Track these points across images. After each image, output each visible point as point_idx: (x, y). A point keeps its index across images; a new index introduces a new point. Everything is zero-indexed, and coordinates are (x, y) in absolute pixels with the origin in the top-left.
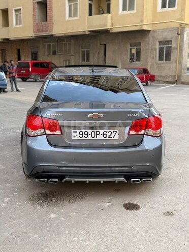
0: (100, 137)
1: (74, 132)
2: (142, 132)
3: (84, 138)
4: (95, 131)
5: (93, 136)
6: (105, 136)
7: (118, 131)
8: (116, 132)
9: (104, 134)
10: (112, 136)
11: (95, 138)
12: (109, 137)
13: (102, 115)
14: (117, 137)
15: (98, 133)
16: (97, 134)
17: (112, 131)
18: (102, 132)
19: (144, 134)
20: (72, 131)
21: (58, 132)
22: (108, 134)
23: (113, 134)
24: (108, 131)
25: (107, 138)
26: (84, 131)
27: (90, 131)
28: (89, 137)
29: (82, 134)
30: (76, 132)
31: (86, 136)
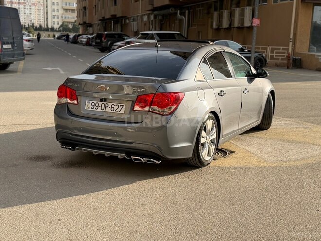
0: (108, 110)
1: (88, 102)
2: (147, 108)
3: (94, 109)
4: (105, 103)
5: (102, 108)
6: (113, 109)
7: (124, 105)
8: (123, 106)
9: (112, 107)
10: (118, 110)
11: (104, 110)
12: (115, 111)
14: (122, 112)
15: (107, 105)
16: (106, 107)
17: (119, 105)
18: (110, 104)
19: (149, 111)
20: (87, 101)
21: (75, 102)
22: (116, 107)
23: (120, 108)
24: (115, 104)
25: (114, 112)
26: (95, 102)
27: (100, 103)
28: (99, 109)
29: (94, 106)
30: (89, 103)
31: (97, 108)
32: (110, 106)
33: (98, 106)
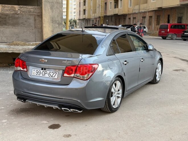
0: (47, 76)
2: (72, 75)
3: (38, 75)
4: (45, 71)
5: (43, 75)
7: (57, 73)
8: (56, 73)
9: (49, 74)
11: (44, 76)
12: (52, 76)
13: (47, 60)
14: (56, 77)
15: (46, 73)
16: (45, 74)
17: (54, 72)
18: (48, 72)
19: (74, 77)
20: (33, 69)
21: (25, 70)
22: (52, 74)
23: (55, 74)
24: (51, 72)
25: (50, 77)
26: (39, 70)
27: (42, 71)
28: (41, 75)
29: (38, 73)
30: (35, 70)
31: (39, 74)
32: (48, 73)
33: (40, 73)
